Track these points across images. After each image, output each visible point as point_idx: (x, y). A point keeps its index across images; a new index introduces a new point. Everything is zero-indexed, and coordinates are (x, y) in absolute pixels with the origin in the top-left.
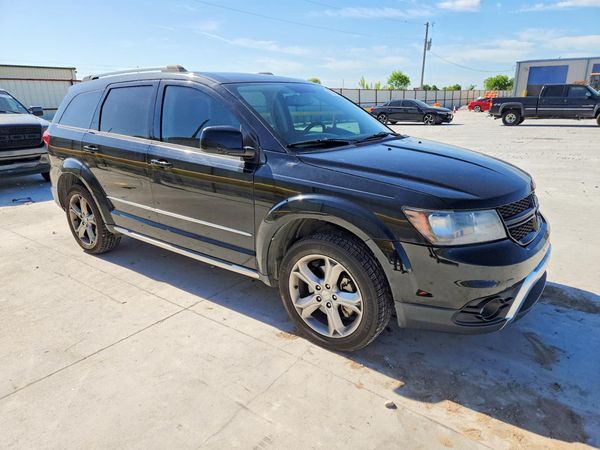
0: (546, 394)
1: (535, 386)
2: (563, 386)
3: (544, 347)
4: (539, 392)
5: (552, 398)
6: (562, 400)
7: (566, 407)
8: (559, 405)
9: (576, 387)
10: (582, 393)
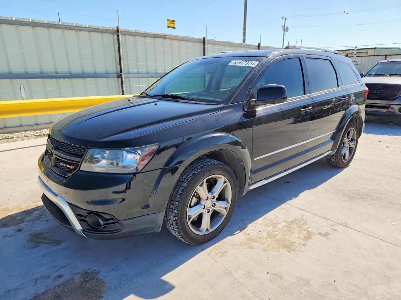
0: (22, 225)
1: (29, 224)
2: (17, 232)
3: (42, 243)
4: (25, 223)
5: (18, 225)
6: (14, 227)
7: (10, 227)
8: (14, 225)
9: (10, 236)
10: (6, 236)
